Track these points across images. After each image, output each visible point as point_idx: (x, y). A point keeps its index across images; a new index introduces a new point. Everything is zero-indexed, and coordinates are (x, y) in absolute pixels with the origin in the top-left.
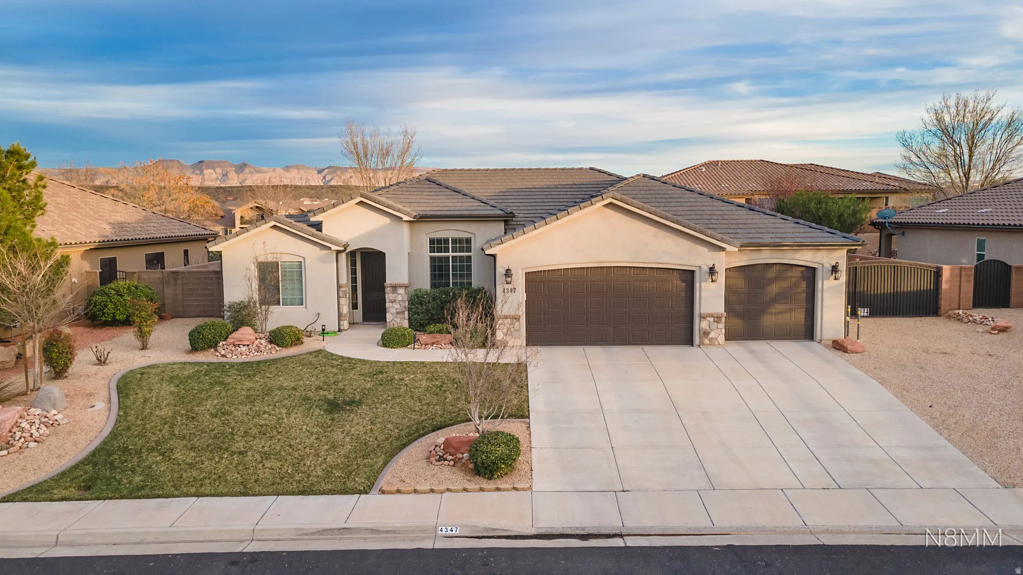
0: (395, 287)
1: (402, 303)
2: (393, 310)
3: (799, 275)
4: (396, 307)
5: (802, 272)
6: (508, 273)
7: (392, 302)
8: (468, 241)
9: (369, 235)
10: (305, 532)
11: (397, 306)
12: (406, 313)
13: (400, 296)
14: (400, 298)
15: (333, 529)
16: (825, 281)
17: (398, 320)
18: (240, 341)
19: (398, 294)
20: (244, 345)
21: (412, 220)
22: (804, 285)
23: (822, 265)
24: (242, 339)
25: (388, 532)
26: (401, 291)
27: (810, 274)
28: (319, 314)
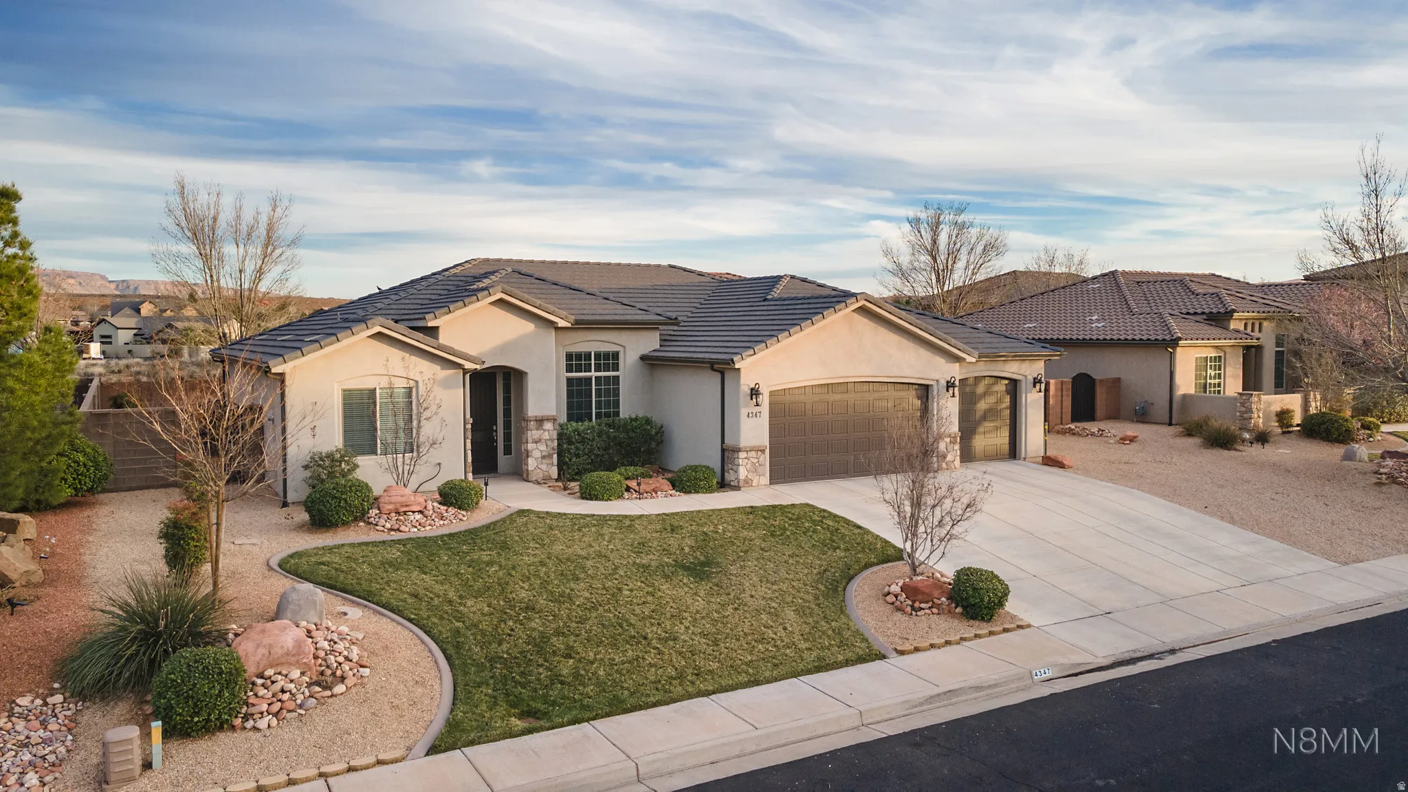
0: (540, 421)
1: (549, 443)
2: (537, 454)
3: (1004, 388)
4: (542, 449)
5: (1006, 385)
6: (755, 393)
7: (536, 442)
8: (616, 355)
9: (504, 348)
10: (913, 703)
11: (543, 447)
12: (555, 456)
13: (546, 433)
14: (546, 436)
15: (939, 695)
16: (1028, 395)
17: (544, 467)
18: (407, 506)
19: (544, 430)
20: (413, 512)
21: (569, 325)
22: (1007, 399)
23: (1026, 376)
24: (408, 503)
25: (990, 687)
26: (548, 426)
27: (1014, 386)
28: (439, 464)
